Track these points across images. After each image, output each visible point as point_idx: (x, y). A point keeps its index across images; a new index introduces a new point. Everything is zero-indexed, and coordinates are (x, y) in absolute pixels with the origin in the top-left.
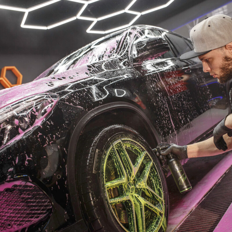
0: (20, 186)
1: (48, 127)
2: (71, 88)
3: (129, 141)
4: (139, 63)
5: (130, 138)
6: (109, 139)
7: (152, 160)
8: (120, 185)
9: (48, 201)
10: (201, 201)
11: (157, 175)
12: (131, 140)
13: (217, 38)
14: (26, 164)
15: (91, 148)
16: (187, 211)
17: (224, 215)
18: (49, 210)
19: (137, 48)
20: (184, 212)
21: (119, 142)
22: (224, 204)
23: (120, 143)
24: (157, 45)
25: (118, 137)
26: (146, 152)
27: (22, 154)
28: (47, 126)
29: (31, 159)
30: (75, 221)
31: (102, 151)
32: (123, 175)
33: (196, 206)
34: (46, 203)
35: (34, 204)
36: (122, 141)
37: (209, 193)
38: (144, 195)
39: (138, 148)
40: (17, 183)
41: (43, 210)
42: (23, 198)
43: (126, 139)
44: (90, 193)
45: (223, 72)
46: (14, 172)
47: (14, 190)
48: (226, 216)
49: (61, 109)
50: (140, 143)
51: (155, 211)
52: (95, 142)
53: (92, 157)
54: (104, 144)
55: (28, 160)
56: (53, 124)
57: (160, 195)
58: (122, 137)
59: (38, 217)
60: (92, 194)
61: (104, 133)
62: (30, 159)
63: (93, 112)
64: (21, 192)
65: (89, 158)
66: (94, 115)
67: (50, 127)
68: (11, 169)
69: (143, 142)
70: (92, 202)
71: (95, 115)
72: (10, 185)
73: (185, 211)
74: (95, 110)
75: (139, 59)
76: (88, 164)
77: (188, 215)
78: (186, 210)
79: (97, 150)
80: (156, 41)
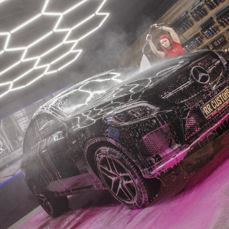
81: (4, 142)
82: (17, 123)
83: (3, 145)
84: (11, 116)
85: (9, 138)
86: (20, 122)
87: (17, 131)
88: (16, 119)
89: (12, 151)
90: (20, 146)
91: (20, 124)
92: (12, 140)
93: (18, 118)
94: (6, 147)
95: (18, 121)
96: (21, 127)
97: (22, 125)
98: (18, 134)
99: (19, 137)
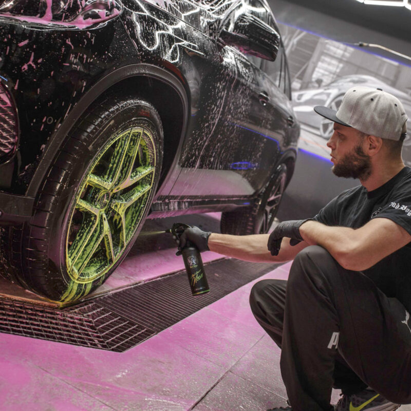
1: (85, 42)
3: (150, 139)
5: (153, 137)
6: (134, 118)
7: (152, 185)
8: (98, 187)
9: (9, 141)
10: (154, 279)
11: (142, 207)
12: (152, 140)
14: (24, 69)
15: (107, 113)
16: (132, 279)
17: (184, 319)
19: (239, 21)
20: (127, 278)
21: (140, 131)
22: (187, 306)
23: (140, 133)
24: (266, 40)
25: (144, 124)
26: (154, 169)
27: (28, 50)
28: (85, 40)
29: (35, 68)
30: (24, 194)
31: (117, 128)
32: (112, 178)
33: (146, 281)
34: (5, 141)
36: (144, 133)
37: (168, 276)
39: (149, 155)
43: (148, 134)
44: (65, 172)
45: (344, 162)
48: (187, 323)
49: (115, 30)
50: (157, 153)
52: (117, 110)
53: (101, 126)
54: (124, 121)
55: (30, 66)
56: (93, 43)
58: (147, 127)
61: (135, 106)
62: (33, 67)
65: (96, 124)
66: (143, 73)
67: (87, 44)
69: (160, 153)
70: (59, 185)
71: (145, 74)
73: (129, 277)
74: (148, 67)
75: (229, 38)
76: (89, 130)
77: (130, 286)
78: (131, 277)
79: (112, 122)
80: (268, 35)
82: (319, 59)
84: (323, 40)
86: (323, 61)
87: (305, 70)
88: (325, 51)
91: (320, 64)
93: (328, 52)
95: (323, 57)
96: (317, 69)
97: (320, 68)
98: (300, 75)
99: (296, 80)
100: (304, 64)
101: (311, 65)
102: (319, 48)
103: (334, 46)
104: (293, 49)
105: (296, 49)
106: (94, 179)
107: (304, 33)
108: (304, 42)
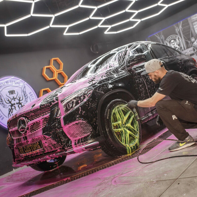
0: (81, 122)
1: (90, 101)
2: (98, 83)
3: (123, 106)
4: (130, 68)
6: (114, 105)
7: (134, 114)
8: (118, 124)
13: (151, 69)
15: (106, 109)
18: (91, 131)
21: (118, 106)
24: (139, 58)
25: (118, 104)
26: (131, 111)
29: (85, 113)
31: (111, 110)
34: (90, 129)
35: (86, 129)
36: (120, 106)
38: (129, 130)
40: (80, 121)
41: (89, 131)
42: (82, 127)
46: (79, 117)
47: (79, 123)
49: (94, 94)
51: (134, 137)
52: (108, 107)
53: (107, 113)
54: (112, 107)
55: (83, 113)
56: (92, 100)
57: (138, 131)
58: (120, 104)
59: (87, 134)
60: (107, 126)
61: (112, 103)
63: (107, 94)
64: (81, 124)
68: (78, 116)
72: (77, 122)
76: (105, 115)
79: (109, 110)
81: (180, 40)
82: (193, 26)
83: (179, 43)
84: (189, 19)
85: (184, 38)
86: (195, 25)
87: (192, 33)
88: (193, 21)
89: (185, 49)
90: (191, 46)
91: (194, 26)
92: (186, 39)
93: (194, 20)
94: (181, 45)
95: (194, 24)
96: (195, 29)
97: (196, 28)
98: (191, 35)
99: (192, 38)
100: (189, 31)
101: (192, 29)
102: (190, 22)
103: (194, 17)
104: (182, 30)
105: (183, 29)
106: (115, 124)
107: (181, 22)
108: (183, 25)
